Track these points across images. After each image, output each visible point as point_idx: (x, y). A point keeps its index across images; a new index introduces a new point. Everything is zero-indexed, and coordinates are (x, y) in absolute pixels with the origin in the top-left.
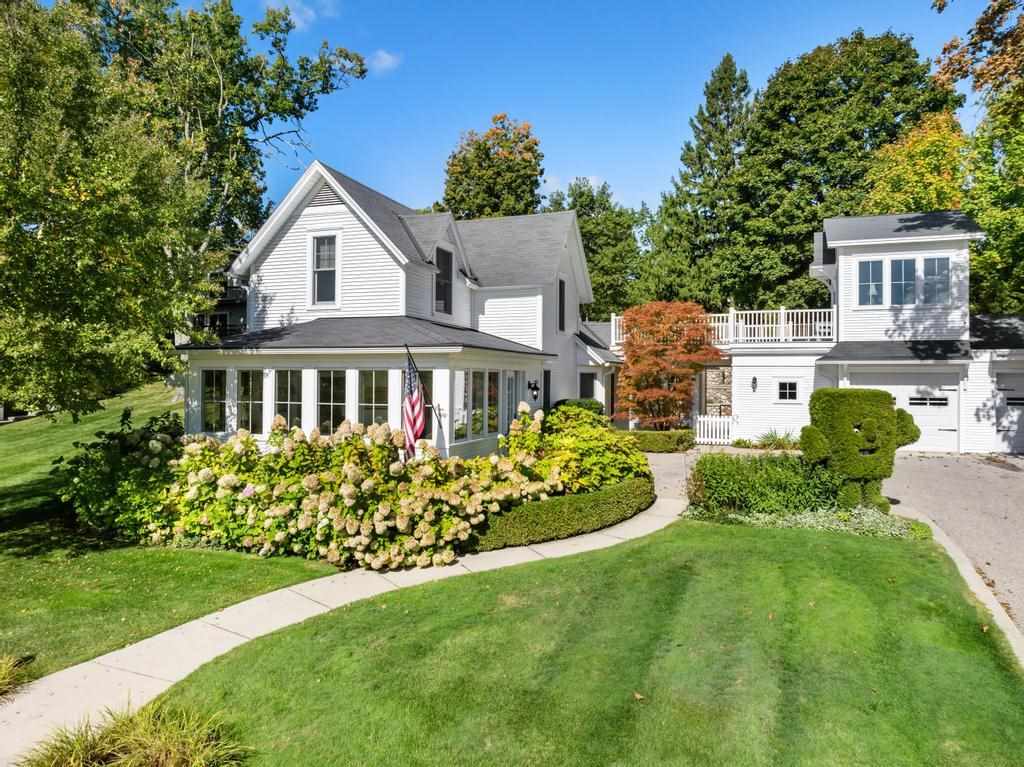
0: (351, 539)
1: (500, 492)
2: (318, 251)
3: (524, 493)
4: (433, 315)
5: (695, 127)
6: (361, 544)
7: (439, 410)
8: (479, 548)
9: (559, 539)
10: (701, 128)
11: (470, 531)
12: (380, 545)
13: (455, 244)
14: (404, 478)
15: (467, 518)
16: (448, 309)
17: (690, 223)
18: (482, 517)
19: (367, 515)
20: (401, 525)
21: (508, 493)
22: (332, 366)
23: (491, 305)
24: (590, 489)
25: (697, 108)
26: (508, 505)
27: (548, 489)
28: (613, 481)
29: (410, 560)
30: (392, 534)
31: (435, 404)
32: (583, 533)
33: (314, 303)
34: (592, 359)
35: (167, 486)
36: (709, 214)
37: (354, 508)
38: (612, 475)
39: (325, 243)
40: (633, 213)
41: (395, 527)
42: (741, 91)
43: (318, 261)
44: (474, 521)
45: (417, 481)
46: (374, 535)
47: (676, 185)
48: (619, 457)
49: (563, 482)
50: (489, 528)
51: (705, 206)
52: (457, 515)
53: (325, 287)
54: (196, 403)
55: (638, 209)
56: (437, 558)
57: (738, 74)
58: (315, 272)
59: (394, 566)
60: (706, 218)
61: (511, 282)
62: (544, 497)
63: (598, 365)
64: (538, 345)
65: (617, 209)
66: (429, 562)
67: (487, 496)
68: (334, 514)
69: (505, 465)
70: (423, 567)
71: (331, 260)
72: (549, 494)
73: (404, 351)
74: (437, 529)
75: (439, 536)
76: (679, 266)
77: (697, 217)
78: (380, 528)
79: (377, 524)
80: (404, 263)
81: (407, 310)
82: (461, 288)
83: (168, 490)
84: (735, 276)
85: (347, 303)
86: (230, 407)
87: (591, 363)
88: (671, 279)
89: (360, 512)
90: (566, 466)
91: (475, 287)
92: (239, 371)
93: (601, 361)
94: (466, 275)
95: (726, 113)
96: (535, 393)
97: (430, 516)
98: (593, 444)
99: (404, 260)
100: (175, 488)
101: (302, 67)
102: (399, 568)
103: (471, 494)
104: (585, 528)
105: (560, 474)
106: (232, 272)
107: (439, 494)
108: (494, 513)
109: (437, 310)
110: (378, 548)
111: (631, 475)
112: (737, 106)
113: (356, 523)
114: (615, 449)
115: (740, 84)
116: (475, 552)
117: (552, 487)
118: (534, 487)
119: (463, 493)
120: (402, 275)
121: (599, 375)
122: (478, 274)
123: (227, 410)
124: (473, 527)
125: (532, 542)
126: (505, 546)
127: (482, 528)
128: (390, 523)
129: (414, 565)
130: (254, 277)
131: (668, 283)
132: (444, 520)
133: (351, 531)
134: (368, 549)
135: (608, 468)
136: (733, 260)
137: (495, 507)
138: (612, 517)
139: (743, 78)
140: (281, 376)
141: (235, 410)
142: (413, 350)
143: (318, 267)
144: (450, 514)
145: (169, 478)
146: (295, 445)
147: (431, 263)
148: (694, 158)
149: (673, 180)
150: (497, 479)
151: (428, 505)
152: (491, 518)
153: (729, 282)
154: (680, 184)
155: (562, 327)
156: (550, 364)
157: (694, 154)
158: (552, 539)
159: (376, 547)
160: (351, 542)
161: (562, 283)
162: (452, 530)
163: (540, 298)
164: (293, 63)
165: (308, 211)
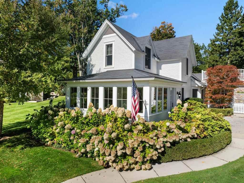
0: (107, 157)
1: (171, 138)
2: (107, 49)
3: (180, 138)
4: (144, 69)
5: (220, 19)
6: (111, 159)
7: (146, 102)
8: (161, 161)
9: (195, 158)
10: (222, 19)
11: (157, 155)
12: (119, 160)
13: (152, 46)
14: (130, 131)
15: (156, 149)
16: (149, 68)
17: (220, 47)
18: (163, 149)
19: (114, 147)
20: (128, 152)
21: (174, 139)
22: (108, 86)
23: (163, 66)
24: (208, 137)
25: (221, 14)
26: (174, 143)
27: (191, 136)
28: (216, 132)
29: (132, 166)
30: (124, 155)
31: (144, 100)
32: (206, 155)
33: (106, 66)
34: (197, 85)
35: (52, 127)
36: (225, 44)
37: (109, 144)
38: (216, 130)
39: (109, 47)
40: (200, 46)
41: (126, 153)
42: (236, 7)
43: (107, 52)
44: (160, 151)
45: (135, 132)
46: (116, 156)
47: (215, 36)
48: (218, 122)
49: (197, 134)
50: (166, 153)
51: (224, 41)
52: (152, 148)
53: (109, 60)
54: (68, 98)
55: (202, 45)
56: (143, 167)
57: (235, 2)
58: (106, 56)
59: (125, 169)
60: (224, 45)
61: (171, 58)
62: (189, 140)
63: (199, 86)
64: (180, 79)
65: (196, 44)
66: (140, 168)
67: (165, 140)
68: (100, 146)
69: (173, 126)
70: (138, 170)
71: (111, 52)
72: (191, 138)
73: (131, 80)
74: (143, 154)
75: (144, 157)
76: (216, 59)
77: (222, 45)
78: (119, 153)
79: (118, 151)
80: (134, 50)
81: (135, 67)
82: (154, 61)
83: (52, 128)
84: (237, 60)
85: (116, 66)
86: (78, 100)
87: (196, 86)
88: (214, 63)
89: (111, 146)
90: (198, 127)
91: (158, 60)
92: (80, 88)
93: (200, 85)
94: (155, 57)
95: (230, 14)
96: (179, 96)
97: (140, 149)
98: (207, 116)
99: (134, 49)
100: (54, 128)
101: (112, 11)
102: (127, 170)
103: (158, 138)
104: (207, 153)
105: (195, 130)
106: (83, 57)
107: (145, 139)
108: (168, 147)
109: (146, 68)
110: (119, 161)
111: (223, 130)
112: (235, 11)
113: (109, 151)
114: (216, 119)
115: (235, 5)
116: (160, 163)
117: (192, 136)
118: (185, 136)
119: (154, 138)
120: (133, 55)
121: (199, 90)
122: (159, 57)
123: (77, 100)
124: (159, 153)
125: (184, 159)
126: (172, 161)
127: (163, 153)
128: (124, 151)
129: (134, 168)
130: (89, 59)
131: (213, 64)
132: (147, 149)
133: (107, 154)
134: (114, 162)
135: (214, 127)
136: (237, 55)
137: (168, 145)
138: (218, 149)
139: (237, 3)
140: (93, 89)
141: (79, 101)
142: (135, 79)
143: (107, 54)
144: (149, 147)
145: (53, 124)
146: (93, 114)
147: (143, 51)
148: (220, 28)
149: (214, 35)
150: (169, 132)
151: (140, 144)
152: (167, 149)
153: (234, 62)
154: (216, 36)
155: (187, 74)
156: (184, 86)
157: (220, 27)
158: (192, 158)
159: (118, 160)
160: (108, 158)
161: (187, 59)
162: (150, 155)
163: (180, 63)
164: (110, 10)
165: (104, 36)
